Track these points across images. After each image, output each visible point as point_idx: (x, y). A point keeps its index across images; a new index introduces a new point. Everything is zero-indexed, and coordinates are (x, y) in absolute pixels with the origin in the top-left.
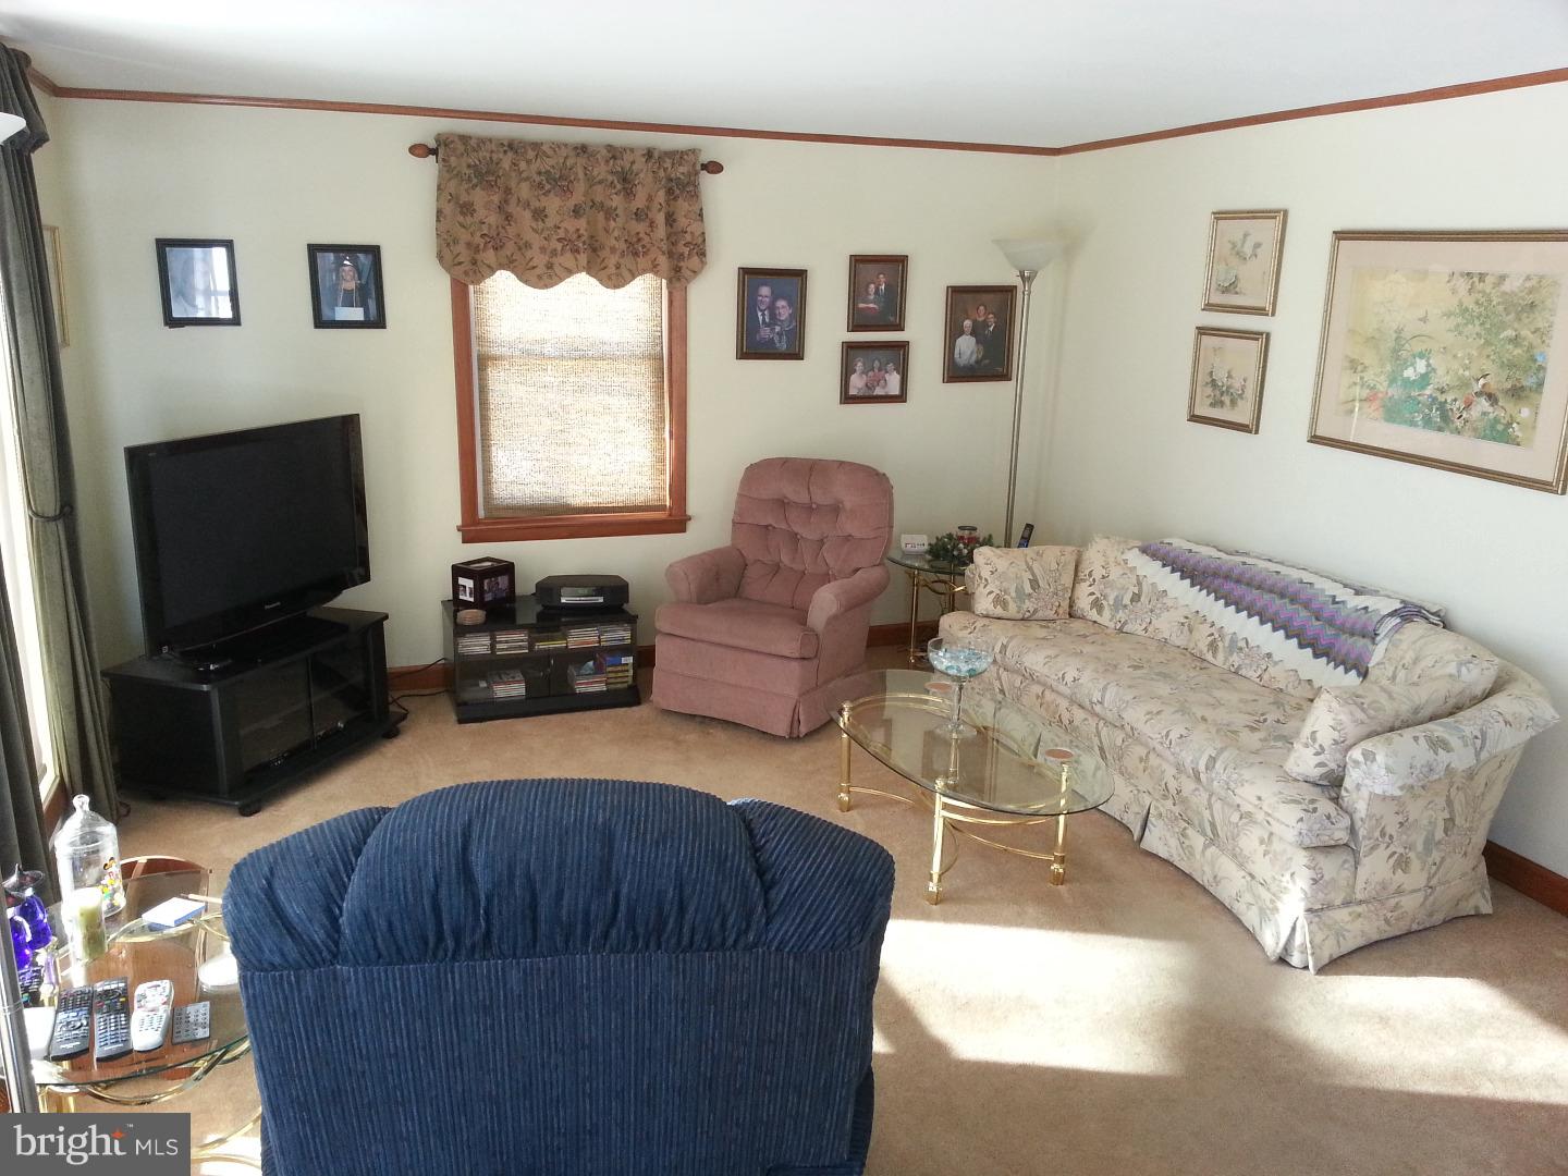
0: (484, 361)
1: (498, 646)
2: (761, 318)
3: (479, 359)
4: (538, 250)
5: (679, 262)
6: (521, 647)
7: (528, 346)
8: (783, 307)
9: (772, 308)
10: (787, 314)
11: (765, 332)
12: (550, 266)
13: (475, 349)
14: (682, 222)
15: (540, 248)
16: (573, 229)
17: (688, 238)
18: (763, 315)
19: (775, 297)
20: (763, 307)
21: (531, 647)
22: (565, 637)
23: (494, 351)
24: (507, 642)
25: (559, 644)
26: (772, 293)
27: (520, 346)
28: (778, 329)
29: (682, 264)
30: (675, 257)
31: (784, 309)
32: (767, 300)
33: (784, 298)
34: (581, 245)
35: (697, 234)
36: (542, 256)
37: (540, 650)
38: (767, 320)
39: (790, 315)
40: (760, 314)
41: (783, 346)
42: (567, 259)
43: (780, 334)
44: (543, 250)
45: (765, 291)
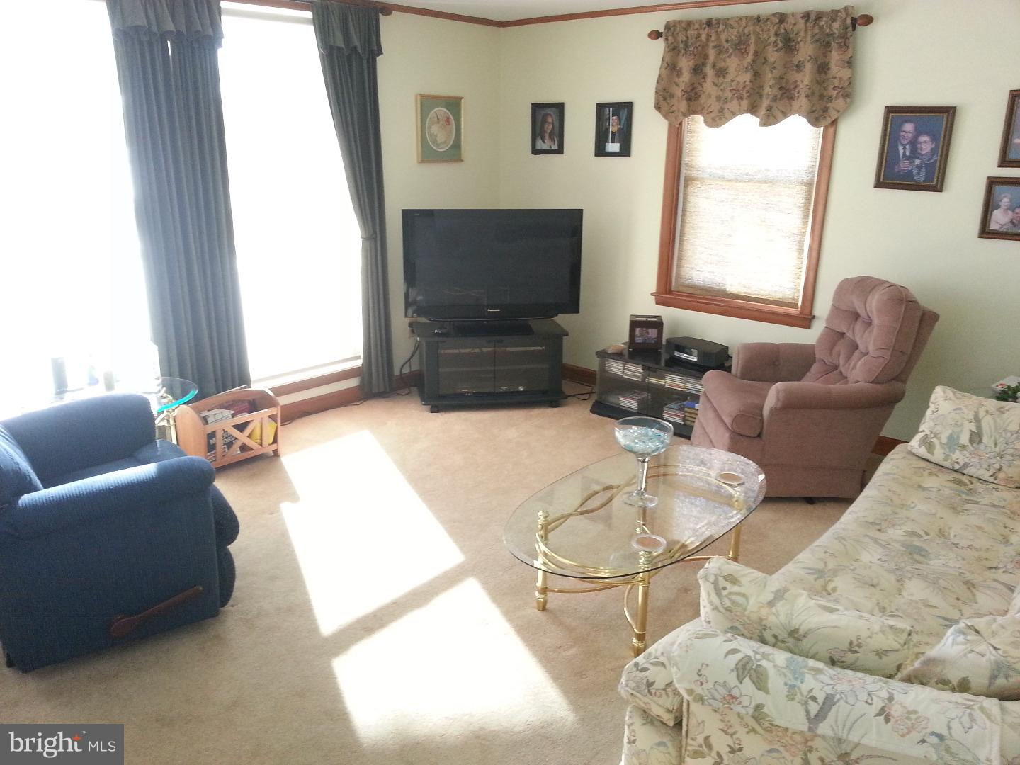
0: (689, 180)
1: (626, 372)
2: (901, 152)
3: (685, 180)
4: (715, 99)
5: (827, 102)
6: (638, 377)
7: (714, 171)
8: (926, 142)
9: (914, 144)
10: (929, 149)
11: (905, 165)
12: (721, 110)
13: (684, 172)
14: (834, 69)
15: (717, 97)
16: (743, 81)
17: (836, 82)
18: (904, 149)
19: (918, 133)
20: (905, 142)
21: (643, 379)
22: (663, 378)
23: (694, 174)
24: (630, 370)
25: (660, 382)
26: (916, 129)
27: (709, 170)
28: (917, 162)
29: (829, 105)
30: (825, 99)
31: (926, 144)
32: (910, 135)
33: (927, 133)
34: (744, 93)
35: (845, 79)
36: (717, 103)
37: (649, 383)
38: (908, 153)
39: (932, 149)
40: (901, 148)
41: (921, 178)
42: (734, 105)
43: (919, 167)
44: (718, 98)
45: (909, 127)
